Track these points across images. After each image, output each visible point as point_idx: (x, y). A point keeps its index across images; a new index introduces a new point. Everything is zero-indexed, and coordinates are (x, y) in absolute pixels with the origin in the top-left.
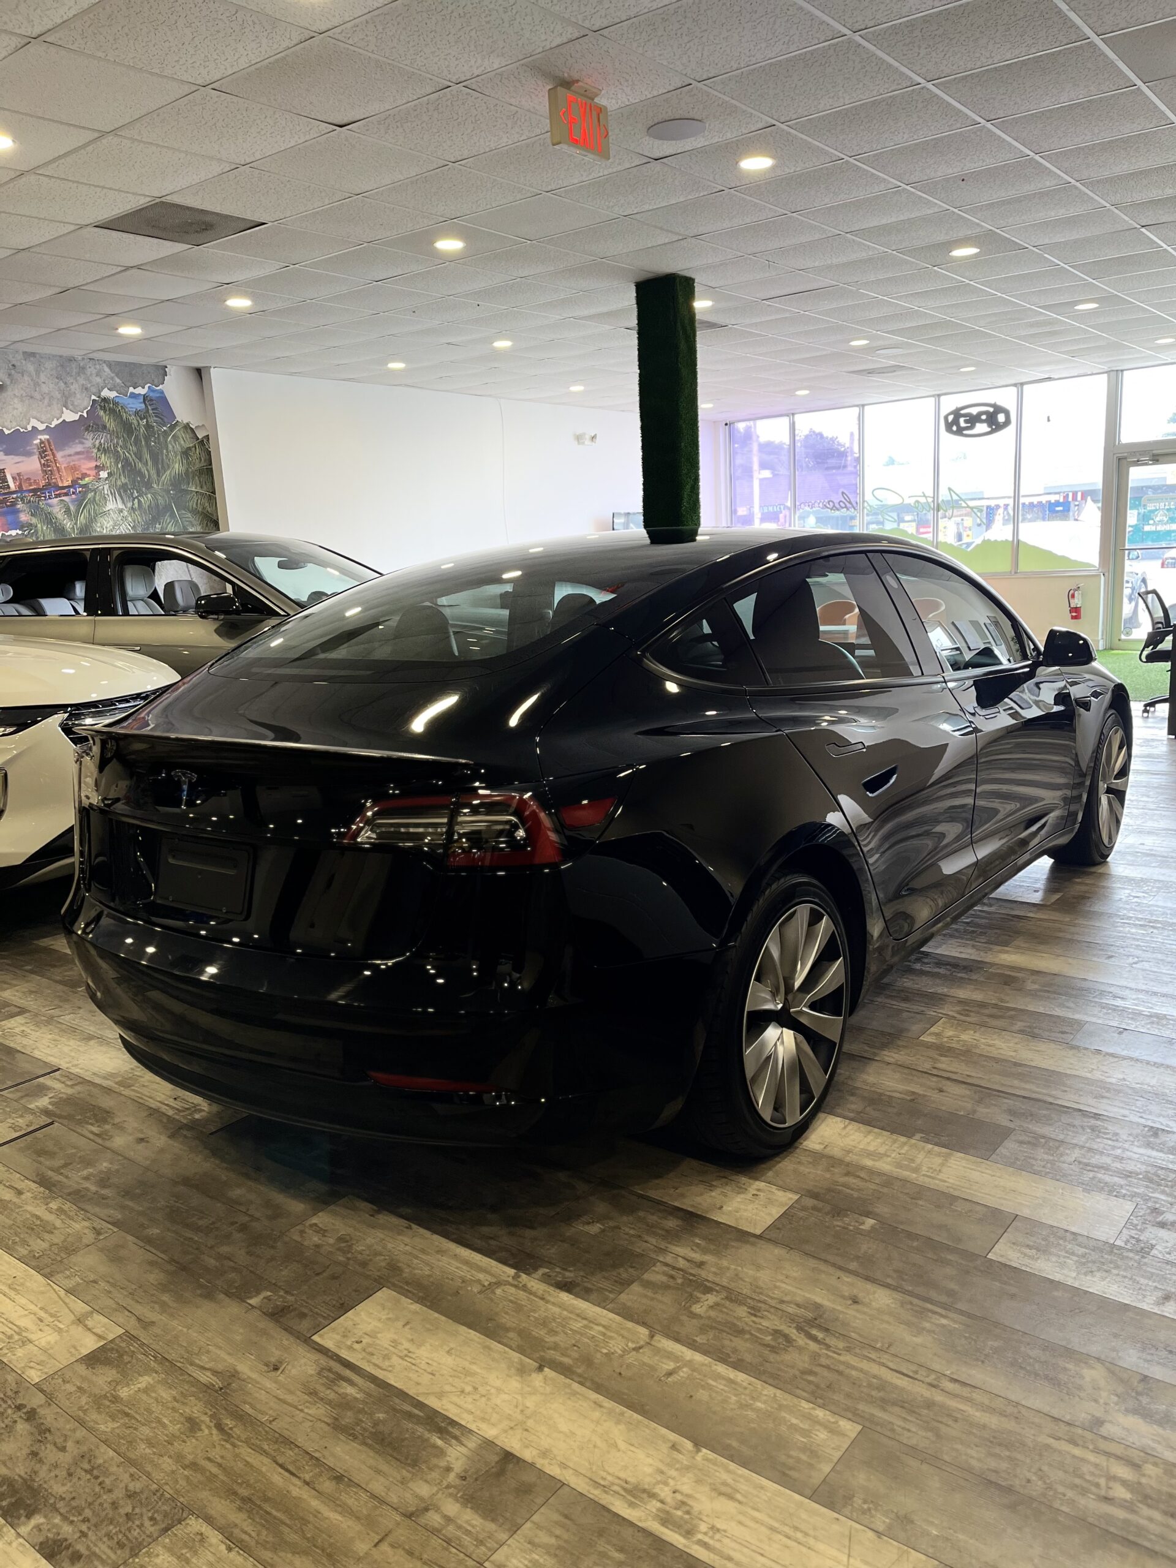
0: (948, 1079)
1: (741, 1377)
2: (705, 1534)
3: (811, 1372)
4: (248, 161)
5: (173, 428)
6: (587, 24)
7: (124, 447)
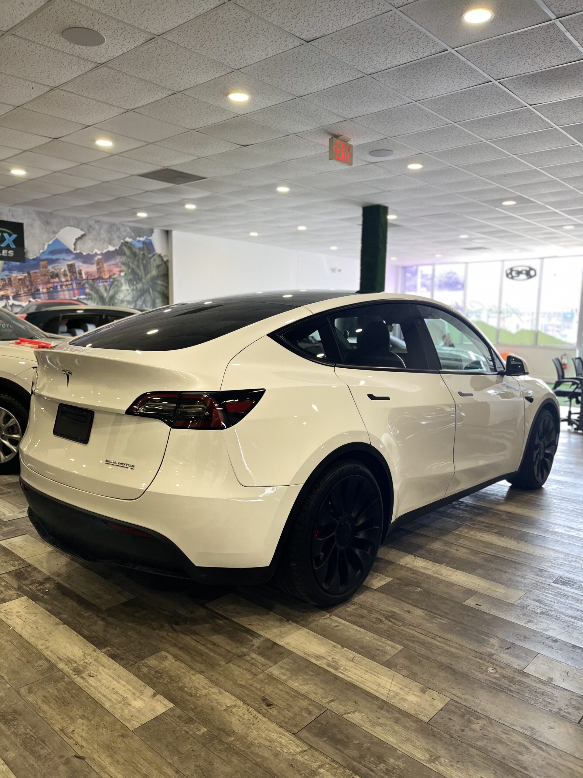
0: (461, 546)
1: (362, 630)
2: (342, 670)
3: (388, 631)
4: (205, 156)
5: (154, 255)
6: (346, 117)
7: (133, 263)
